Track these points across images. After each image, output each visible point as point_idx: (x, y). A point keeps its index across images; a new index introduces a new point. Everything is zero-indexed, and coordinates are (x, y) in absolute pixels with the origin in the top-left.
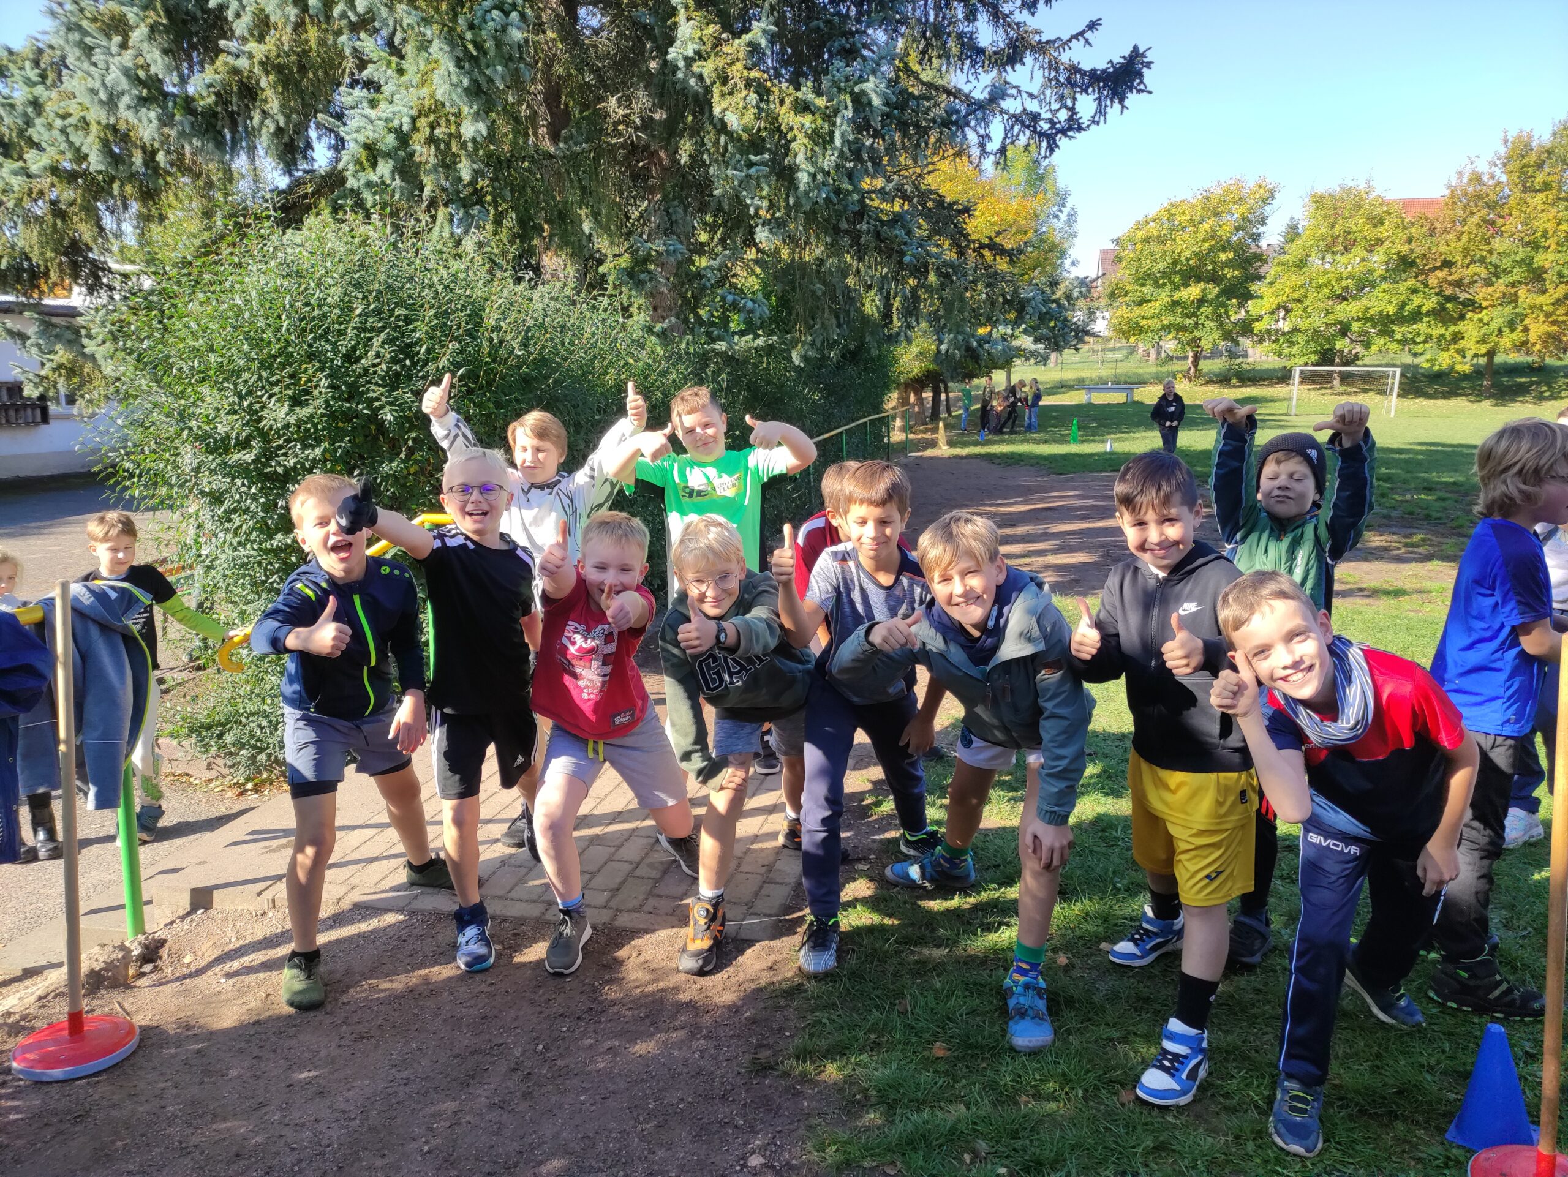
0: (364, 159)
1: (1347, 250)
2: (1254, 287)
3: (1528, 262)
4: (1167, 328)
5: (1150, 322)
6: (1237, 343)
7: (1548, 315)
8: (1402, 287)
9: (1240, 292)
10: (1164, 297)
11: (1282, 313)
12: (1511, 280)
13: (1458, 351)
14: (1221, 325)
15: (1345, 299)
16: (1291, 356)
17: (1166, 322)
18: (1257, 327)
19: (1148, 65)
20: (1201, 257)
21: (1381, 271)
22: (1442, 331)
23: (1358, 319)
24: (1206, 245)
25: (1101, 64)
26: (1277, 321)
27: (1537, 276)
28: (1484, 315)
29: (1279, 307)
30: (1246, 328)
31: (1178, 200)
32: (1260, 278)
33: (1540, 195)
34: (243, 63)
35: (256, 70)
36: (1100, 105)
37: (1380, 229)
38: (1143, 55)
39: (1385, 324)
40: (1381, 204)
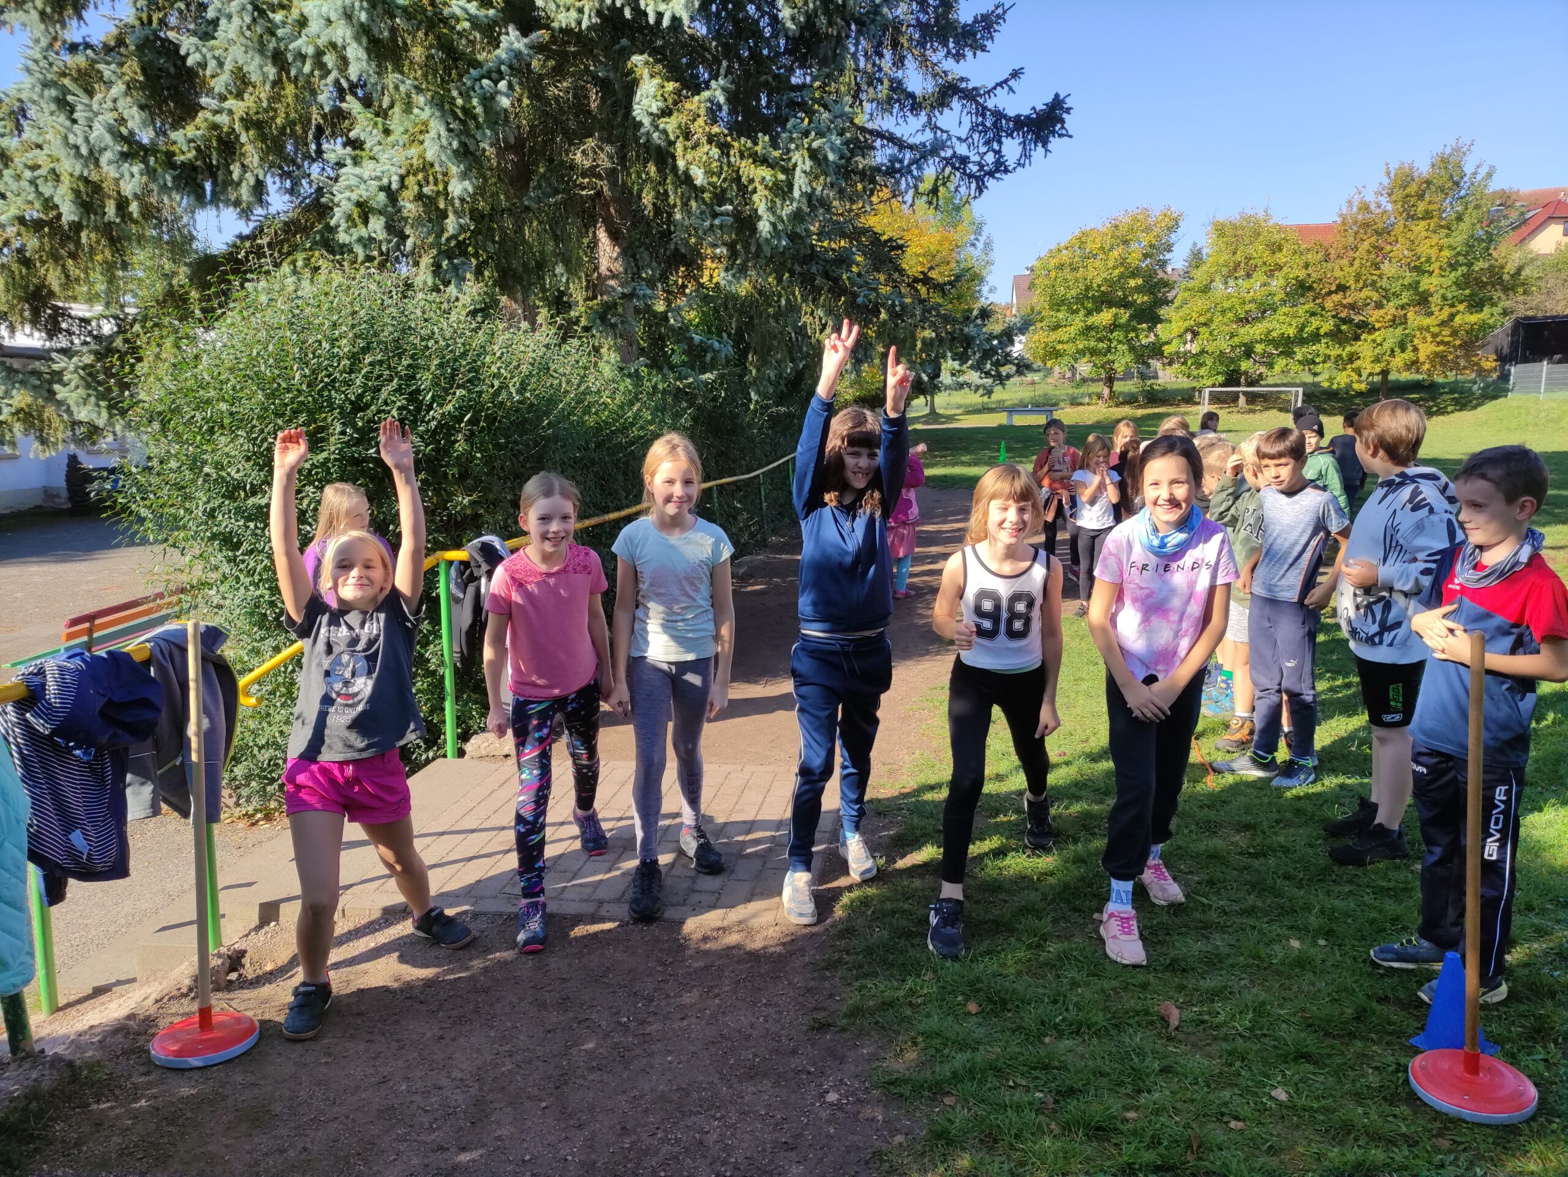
0: (356, 216)
1: (1249, 276)
2: (1163, 312)
3: (1414, 286)
4: (1081, 353)
5: (1066, 347)
6: (1148, 366)
7: (1435, 335)
8: (1301, 310)
9: (1149, 316)
10: (1078, 322)
11: (1189, 337)
12: (1400, 302)
13: (1353, 370)
14: (1132, 349)
15: (1248, 322)
16: (1197, 377)
17: (1081, 346)
18: (1167, 350)
19: (1068, 111)
20: (1111, 283)
21: (1281, 295)
22: (1339, 352)
23: (1262, 341)
24: (1117, 272)
25: (1026, 111)
26: (1185, 343)
27: (1423, 300)
28: (1377, 336)
29: (1187, 330)
30: (1156, 350)
31: (1088, 228)
32: (1167, 302)
33: (1423, 223)
34: (223, 119)
35: (236, 126)
36: (1024, 149)
37: (1278, 255)
38: (1063, 101)
39: (1286, 346)
40: (1279, 232)
